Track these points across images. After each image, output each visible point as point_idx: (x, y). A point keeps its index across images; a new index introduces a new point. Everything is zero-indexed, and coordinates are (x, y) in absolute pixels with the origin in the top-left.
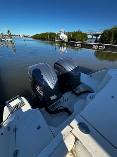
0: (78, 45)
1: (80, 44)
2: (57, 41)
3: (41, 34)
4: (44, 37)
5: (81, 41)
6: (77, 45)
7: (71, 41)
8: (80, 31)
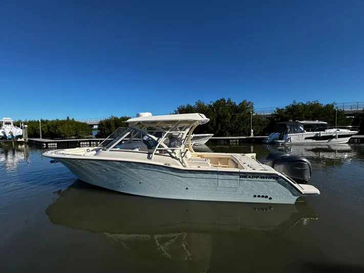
0: (49, 144)
1: (55, 142)
5: (75, 136)
6: (47, 145)
8: (71, 119)
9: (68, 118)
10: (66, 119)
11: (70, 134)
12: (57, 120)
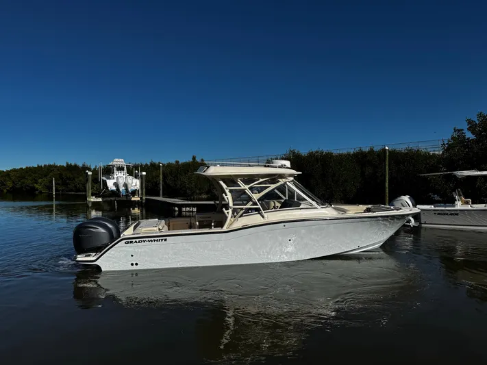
0: (184, 209)
1: (193, 206)
2: (93, 199)
3: (14, 170)
4: (28, 182)
5: (207, 193)
6: (180, 211)
7: (161, 199)
8: (198, 160)
9: (194, 158)
10: (191, 160)
11: (199, 189)
12: (177, 162)
